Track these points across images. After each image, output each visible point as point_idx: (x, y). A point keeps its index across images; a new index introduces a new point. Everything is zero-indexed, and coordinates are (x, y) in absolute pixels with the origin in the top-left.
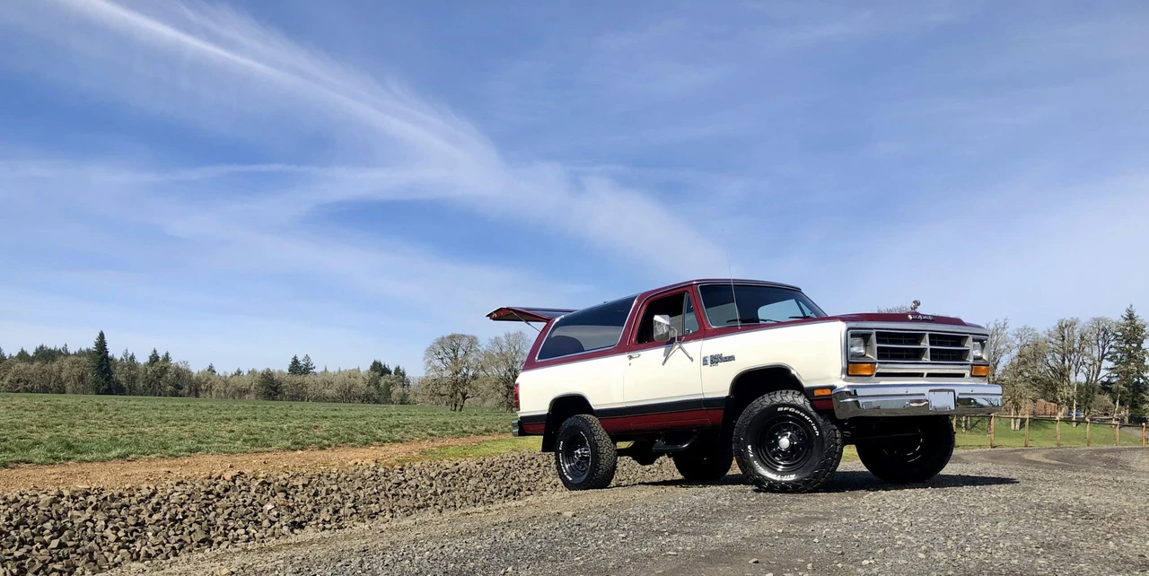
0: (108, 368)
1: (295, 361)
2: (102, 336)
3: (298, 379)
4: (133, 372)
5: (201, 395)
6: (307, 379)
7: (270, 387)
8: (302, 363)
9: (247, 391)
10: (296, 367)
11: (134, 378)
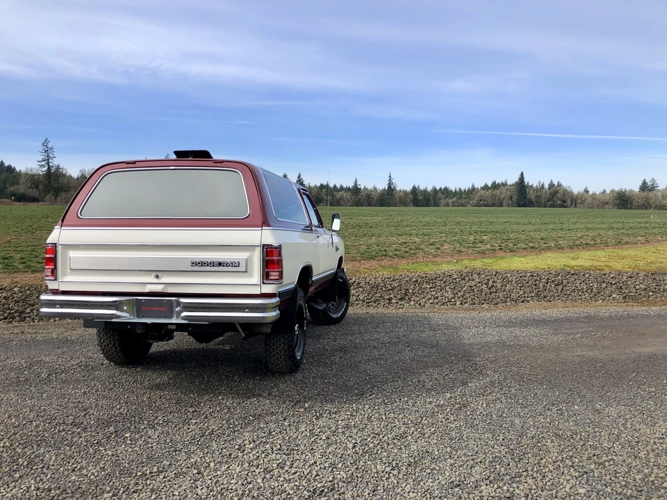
0: (525, 191)
1: (644, 183)
2: (522, 174)
3: (645, 194)
4: (539, 194)
5: (578, 206)
6: (651, 194)
7: (623, 201)
8: (649, 184)
9: (607, 203)
10: (644, 187)
11: (540, 196)
